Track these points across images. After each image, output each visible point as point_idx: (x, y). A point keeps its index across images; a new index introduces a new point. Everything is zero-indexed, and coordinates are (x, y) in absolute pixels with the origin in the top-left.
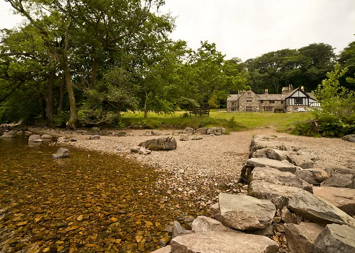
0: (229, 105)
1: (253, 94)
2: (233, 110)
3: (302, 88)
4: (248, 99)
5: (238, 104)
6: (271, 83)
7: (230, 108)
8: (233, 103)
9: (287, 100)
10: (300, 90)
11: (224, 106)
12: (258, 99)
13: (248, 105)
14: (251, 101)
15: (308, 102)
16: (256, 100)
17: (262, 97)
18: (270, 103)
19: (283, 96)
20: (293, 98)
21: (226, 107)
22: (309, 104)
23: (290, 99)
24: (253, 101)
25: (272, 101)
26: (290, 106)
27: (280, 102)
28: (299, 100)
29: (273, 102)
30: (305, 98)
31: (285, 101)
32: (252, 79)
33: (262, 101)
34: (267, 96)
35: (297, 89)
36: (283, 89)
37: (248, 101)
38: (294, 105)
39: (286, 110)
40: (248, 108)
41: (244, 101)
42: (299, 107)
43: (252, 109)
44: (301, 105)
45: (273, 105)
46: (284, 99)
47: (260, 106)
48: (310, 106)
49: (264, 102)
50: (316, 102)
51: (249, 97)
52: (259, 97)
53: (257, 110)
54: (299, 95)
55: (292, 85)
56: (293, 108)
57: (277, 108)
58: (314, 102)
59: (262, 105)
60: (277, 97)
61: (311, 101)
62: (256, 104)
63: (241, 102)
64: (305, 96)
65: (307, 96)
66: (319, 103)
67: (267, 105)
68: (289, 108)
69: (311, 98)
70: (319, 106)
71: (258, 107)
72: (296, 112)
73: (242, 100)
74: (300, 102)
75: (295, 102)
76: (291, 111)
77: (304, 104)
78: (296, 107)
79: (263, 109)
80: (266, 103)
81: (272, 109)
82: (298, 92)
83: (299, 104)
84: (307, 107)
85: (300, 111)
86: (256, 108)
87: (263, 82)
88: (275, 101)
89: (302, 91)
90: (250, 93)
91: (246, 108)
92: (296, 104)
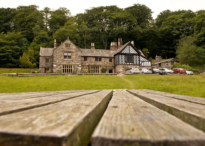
0: (42, 63)
1: (73, 47)
2: (47, 70)
3: (132, 43)
4: (66, 54)
5: (53, 61)
7: (42, 67)
8: (47, 59)
9: (117, 57)
12: (79, 54)
13: (65, 63)
14: (70, 57)
16: (76, 55)
17: (86, 52)
18: (96, 60)
19: (112, 53)
20: (125, 54)
22: (141, 62)
23: (120, 56)
24: (73, 57)
25: (98, 59)
26: (119, 64)
27: (108, 60)
28: (129, 57)
29: (100, 60)
30: (136, 55)
31: (114, 58)
33: (86, 58)
34: (92, 52)
35: (127, 43)
36: (112, 44)
37: (65, 57)
38: (125, 64)
39: (115, 70)
40: (65, 68)
41: (59, 56)
42: (129, 67)
43: (71, 70)
44: (132, 63)
45: (100, 63)
46: (113, 56)
47: (83, 65)
48: (141, 65)
49: (89, 60)
50: (146, 60)
51: (68, 50)
52: (81, 52)
53: (78, 71)
54: (129, 51)
55: (121, 39)
56: (123, 67)
57: (104, 67)
58: (144, 60)
59: (85, 63)
60: (104, 53)
61: (142, 59)
62: (76, 61)
63: (56, 59)
64: (137, 52)
65: (138, 53)
66: (150, 62)
67: (93, 64)
68: (118, 68)
69: (142, 56)
70: (150, 65)
71: (80, 67)
72: (129, 73)
73: (57, 54)
74: (131, 60)
75: (125, 60)
76: (122, 72)
77: (135, 63)
78: (126, 66)
79: (87, 69)
80: (90, 60)
81: (98, 69)
82: (129, 48)
83: (129, 63)
84: (138, 67)
85: (134, 73)
86: (78, 68)
87: (91, 38)
88: (102, 58)
89: (132, 47)
90: (69, 45)
91: (63, 67)
92: (127, 63)
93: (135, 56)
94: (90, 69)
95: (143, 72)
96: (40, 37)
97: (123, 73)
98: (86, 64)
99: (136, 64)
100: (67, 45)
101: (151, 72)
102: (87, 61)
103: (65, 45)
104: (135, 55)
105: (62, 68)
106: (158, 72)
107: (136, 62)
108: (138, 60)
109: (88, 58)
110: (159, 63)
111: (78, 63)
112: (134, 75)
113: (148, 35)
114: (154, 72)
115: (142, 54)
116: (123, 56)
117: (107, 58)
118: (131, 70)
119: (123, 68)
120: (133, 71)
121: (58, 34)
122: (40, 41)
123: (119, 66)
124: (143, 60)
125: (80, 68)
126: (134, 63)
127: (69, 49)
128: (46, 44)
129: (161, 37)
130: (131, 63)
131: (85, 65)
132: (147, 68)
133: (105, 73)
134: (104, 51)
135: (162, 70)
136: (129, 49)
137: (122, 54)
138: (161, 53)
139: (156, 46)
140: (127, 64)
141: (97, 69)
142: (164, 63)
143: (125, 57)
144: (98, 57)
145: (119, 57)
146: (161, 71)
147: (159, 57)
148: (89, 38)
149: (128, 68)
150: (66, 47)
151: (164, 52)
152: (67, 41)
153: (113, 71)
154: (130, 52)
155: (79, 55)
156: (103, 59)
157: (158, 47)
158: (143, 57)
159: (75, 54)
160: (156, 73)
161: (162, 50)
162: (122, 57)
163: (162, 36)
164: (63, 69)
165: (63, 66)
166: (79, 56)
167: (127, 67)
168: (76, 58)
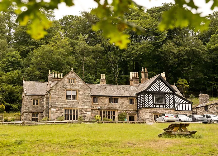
0: (27, 105)
1: (79, 83)
2: (35, 116)
3: (163, 75)
4: (69, 93)
5: (48, 103)
6: (108, 63)
7: (28, 112)
8: (36, 99)
9: (141, 96)
10: (160, 79)
11: (14, 106)
12: (88, 92)
13: (68, 106)
14: (74, 97)
15: (174, 102)
16: (84, 94)
17: (96, 89)
18: (111, 101)
19: (132, 90)
20: (153, 93)
21: (19, 109)
22: (176, 105)
23: (146, 95)
24: (79, 97)
25: (114, 99)
26: (145, 108)
27: (128, 101)
28: (159, 98)
29: (117, 101)
30: (169, 94)
31: (137, 98)
32: (72, 53)
33: (95, 98)
34: (104, 89)
35: (156, 77)
36: (131, 76)
37: (68, 97)
38: (152, 108)
39: (138, 116)
40: (68, 113)
41: (60, 96)
42: (160, 111)
43: (77, 115)
44: (163, 107)
45: (116, 106)
46: (135, 95)
47: (92, 108)
48: (176, 109)
49: (100, 100)
50: (185, 102)
51: (72, 88)
52: (90, 90)
53: (86, 117)
54: (159, 88)
55: (146, 69)
56: (151, 112)
57: (123, 112)
58: (182, 102)
59: (95, 106)
60: (122, 90)
61: (177, 100)
62: (84, 103)
63: (55, 100)
64: (170, 90)
65: (173, 91)
66: (190, 105)
67: (106, 107)
68: (144, 114)
69: (177, 95)
70: (190, 109)
71: (89, 111)
72: (161, 121)
73: (57, 93)
74: (162, 102)
75: (153, 101)
76: (148, 119)
77: (168, 106)
78: (155, 110)
79: (97, 114)
80: (102, 101)
81: (114, 114)
82: (159, 83)
83: (159, 105)
84: (172, 111)
85: (168, 121)
86: (86, 112)
87: (94, 61)
88: (120, 98)
89: (164, 82)
90: (74, 80)
91: (65, 112)
92: (156, 105)
93: (167, 96)
94: (103, 115)
95: (180, 119)
96: (8, 60)
97: (151, 120)
98: (97, 107)
99: (170, 107)
100: (71, 80)
101: (191, 120)
102: (97, 103)
103: (68, 80)
104: (167, 94)
105: (64, 114)
106: (201, 120)
107: (170, 105)
108: (173, 101)
109: (99, 98)
110: (205, 104)
111: (86, 106)
112: (168, 123)
113: (186, 57)
114: (195, 120)
115: (178, 92)
116: (151, 96)
117: (126, 99)
118: (164, 117)
119: (150, 114)
120: (166, 119)
121: (40, 56)
122: (9, 66)
123: (144, 110)
124: (179, 102)
125: (89, 113)
126: (166, 106)
127: (73, 86)
128: (21, 72)
129: (209, 61)
130: (161, 106)
131: (95, 108)
132: (186, 114)
133: (124, 120)
134: (121, 87)
135: (207, 116)
136: (159, 86)
137: (149, 93)
138: (209, 86)
139: (200, 75)
140: (156, 108)
141: (111, 114)
142: (212, 106)
143: (153, 97)
144: (113, 97)
145: (144, 97)
146: (205, 119)
147: (204, 95)
148: (90, 62)
149: (157, 114)
150: (69, 82)
151: (214, 84)
152: (70, 74)
153: (136, 117)
154: (161, 89)
155: (88, 94)
156: (120, 100)
157: (204, 77)
158: (179, 97)
159: (82, 92)
160: (198, 121)
161: (211, 81)
162: (149, 97)
163: (211, 59)
164: (66, 115)
165: (65, 110)
166: (88, 96)
167: (157, 112)
168: (83, 98)
